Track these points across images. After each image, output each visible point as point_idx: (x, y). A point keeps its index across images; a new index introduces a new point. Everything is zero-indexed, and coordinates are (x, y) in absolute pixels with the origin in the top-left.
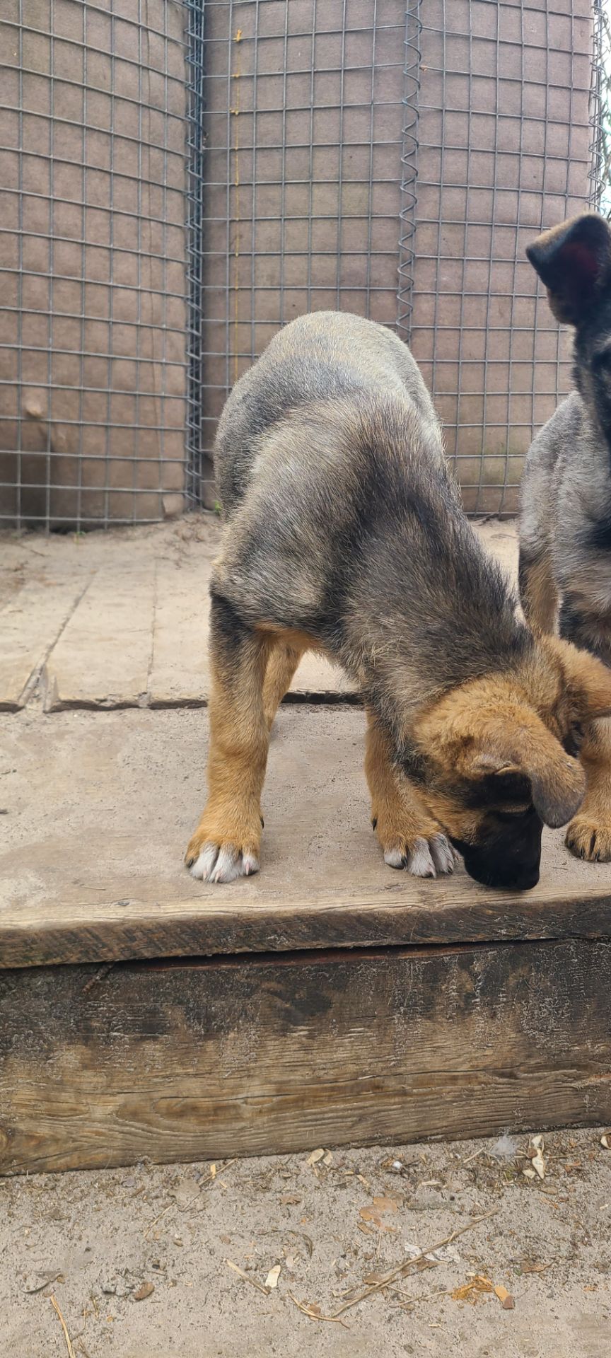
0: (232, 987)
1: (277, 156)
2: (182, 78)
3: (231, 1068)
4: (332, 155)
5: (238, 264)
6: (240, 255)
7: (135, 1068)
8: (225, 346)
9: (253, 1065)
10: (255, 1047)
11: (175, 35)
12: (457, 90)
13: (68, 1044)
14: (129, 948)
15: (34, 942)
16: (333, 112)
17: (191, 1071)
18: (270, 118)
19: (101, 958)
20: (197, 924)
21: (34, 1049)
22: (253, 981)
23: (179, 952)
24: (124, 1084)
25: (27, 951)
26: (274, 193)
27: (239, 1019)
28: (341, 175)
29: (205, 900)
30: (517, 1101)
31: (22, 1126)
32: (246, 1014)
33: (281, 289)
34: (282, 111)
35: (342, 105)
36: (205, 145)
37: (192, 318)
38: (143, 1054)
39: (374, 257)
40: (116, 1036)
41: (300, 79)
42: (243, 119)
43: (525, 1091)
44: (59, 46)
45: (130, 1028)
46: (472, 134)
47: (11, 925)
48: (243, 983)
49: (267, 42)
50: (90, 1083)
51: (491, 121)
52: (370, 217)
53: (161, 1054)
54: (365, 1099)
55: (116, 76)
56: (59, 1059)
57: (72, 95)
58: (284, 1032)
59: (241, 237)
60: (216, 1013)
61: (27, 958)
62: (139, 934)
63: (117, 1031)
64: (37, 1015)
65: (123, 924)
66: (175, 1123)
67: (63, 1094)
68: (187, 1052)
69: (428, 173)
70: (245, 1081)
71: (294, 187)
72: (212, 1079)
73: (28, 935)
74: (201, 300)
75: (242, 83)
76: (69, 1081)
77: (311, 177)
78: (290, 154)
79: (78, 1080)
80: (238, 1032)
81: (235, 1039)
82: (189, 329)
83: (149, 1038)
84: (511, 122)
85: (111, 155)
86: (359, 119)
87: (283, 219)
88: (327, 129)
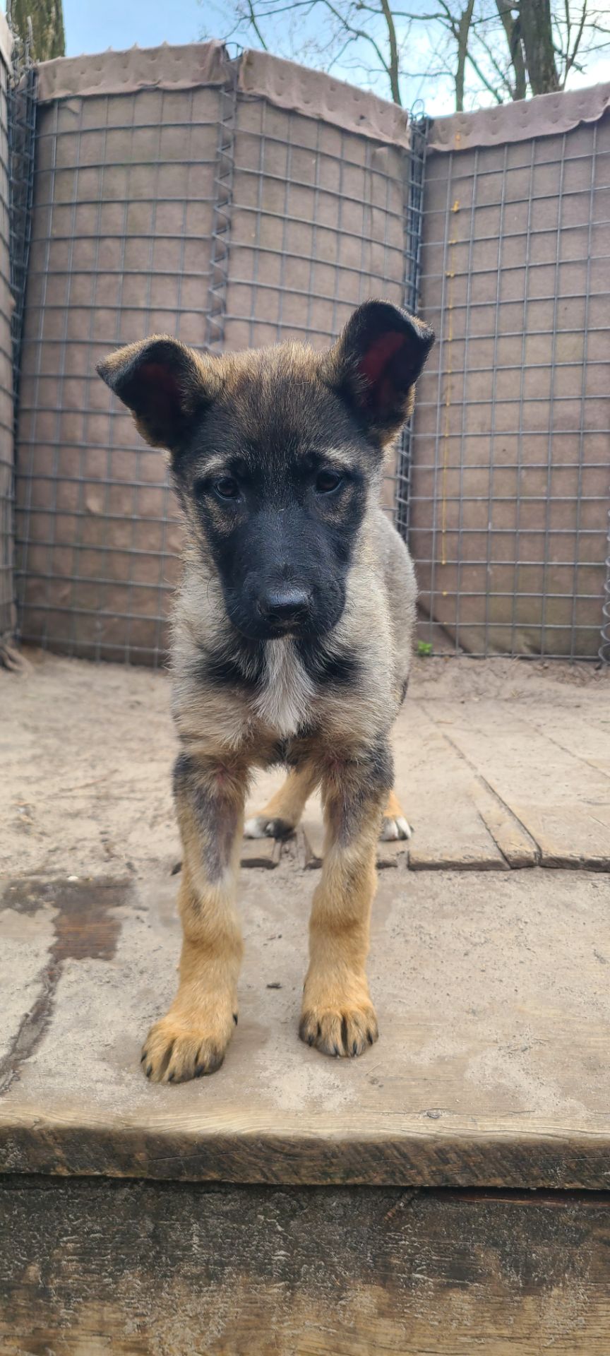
0: (557, 1230)
1: (491, 312)
2: (401, 247)
3: (554, 1334)
4: (548, 308)
5: (448, 413)
6: (451, 405)
7: (440, 1322)
8: (433, 490)
9: (580, 1333)
10: (583, 1310)
11: (397, 209)
13: (364, 1283)
14: (440, 1172)
15: (334, 1155)
16: (549, 269)
17: (506, 1332)
18: (484, 278)
19: (408, 1181)
20: (521, 1149)
21: (325, 1284)
22: (583, 1226)
23: (499, 1182)
24: (426, 1340)
25: (326, 1165)
26: (487, 346)
27: (564, 1273)
28: (555, 326)
29: (528, 1118)
32: (573, 1267)
33: (492, 435)
34: (497, 271)
35: (558, 261)
36: (421, 305)
37: (402, 465)
38: (449, 1305)
39: (588, 401)
40: (419, 1279)
41: (517, 240)
42: (458, 280)
44: (292, 226)
45: (435, 1271)
47: (311, 1133)
48: (570, 1227)
49: (483, 210)
50: (387, 1334)
52: (584, 364)
53: (471, 1307)
55: (342, 249)
56: (352, 1301)
57: (301, 269)
59: (452, 387)
60: (537, 1262)
61: (326, 1174)
62: (452, 1156)
63: (421, 1272)
64: (329, 1243)
65: (435, 1142)
67: (355, 1345)
68: (502, 1308)
71: (507, 340)
72: (530, 1346)
73: (329, 1147)
74: (410, 447)
75: (458, 248)
76: (362, 1329)
77: (525, 329)
78: (504, 310)
79: (373, 1329)
80: (563, 1289)
81: (559, 1297)
82: (399, 476)
83: (455, 1286)
85: (334, 318)
86: (576, 273)
87: (497, 370)
88: (542, 284)
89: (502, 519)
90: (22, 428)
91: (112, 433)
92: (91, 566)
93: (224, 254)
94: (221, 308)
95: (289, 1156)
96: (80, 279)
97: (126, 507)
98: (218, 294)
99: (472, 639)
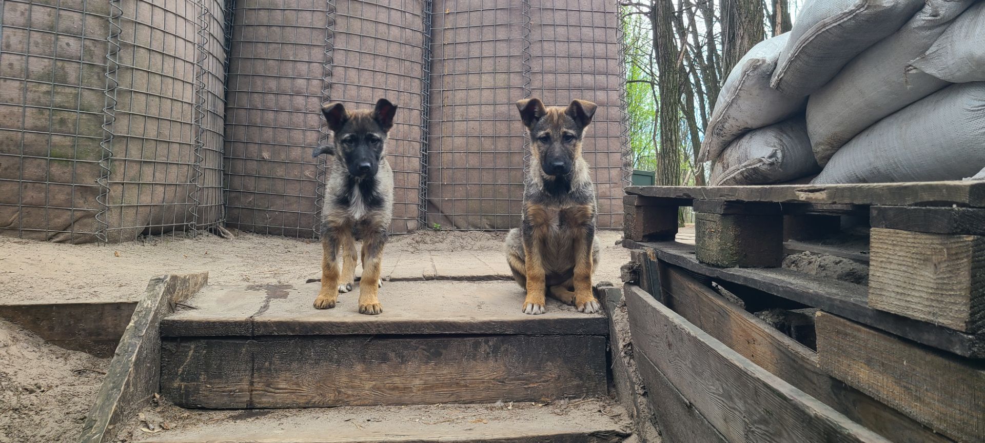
0: (410, 347)
1: (465, 62)
2: (421, 30)
3: (410, 374)
4: (491, 61)
5: (446, 110)
6: (447, 106)
7: (379, 373)
8: (439, 148)
9: (417, 374)
10: (417, 368)
11: (418, 12)
12: (549, 32)
13: (358, 363)
14: (378, 330)
16: (491, 43)
17: (397, 375)
18: (461, 46)
19: (370, 333)
20: (399, 323)
21: (348, 364)
22: (417, 345)
23: (393, 332)
24: (375, 378)
26: (464, 78)
27: (412, 358)
28: (495, 69)
30: (505, 391)
31: (343, 390)
32: (415, 356)
33: (467, 120)
34: (467, 43)
35: (495, 39)
36: (431, 58)
37: (423, 135)
38: (382, 368)
40: (373, 361)
41: (476, 29)
42: (449, 46)
43: (508, 387)
44: (365, 22)
45: (378, 359)
46: (557, 50)
48: (414, 346)
49: (460, 14)
50: (365, 377)
51: (566, 44)
52: (509, 87)
53: (387, 368)
54: (453, 388)
55: (390, 32)
56: (355, 368)
57: (371, 42)
58: (427, 363)
59: (448, 97)
60: (405, 355)
61: (347, 331)
62: (381, 325)
64: (349, 353)
65: (376, 321)
66: (391, 392)
67: (356, 380)
68: (395, 368)
69: (536, 67)
70: (414, 379)
71: (473, 75)
72: (403, 378)
74: (428, 126)
75: (449, 31)
76: (358, 376)
77: (481, 70)
78: (471, 61)
79: (361, 376)
80: (412, 362)
81: (411, 365)
82: (422, 140)
83: (383, 363)
84: (576, 44)
85: (387, 65)
86: (504, 45)
87: (468, 89)
88: (488, 50)
89: (474, 161)
90: (229, 117)
91: (275, 120)
92: (264, 185)
93: (332, 35)
94: (331, 61)
95: (337, 326)
96: (260, 45)
97: (283, 156)
98: (329, 54)
99: (461, 222)
